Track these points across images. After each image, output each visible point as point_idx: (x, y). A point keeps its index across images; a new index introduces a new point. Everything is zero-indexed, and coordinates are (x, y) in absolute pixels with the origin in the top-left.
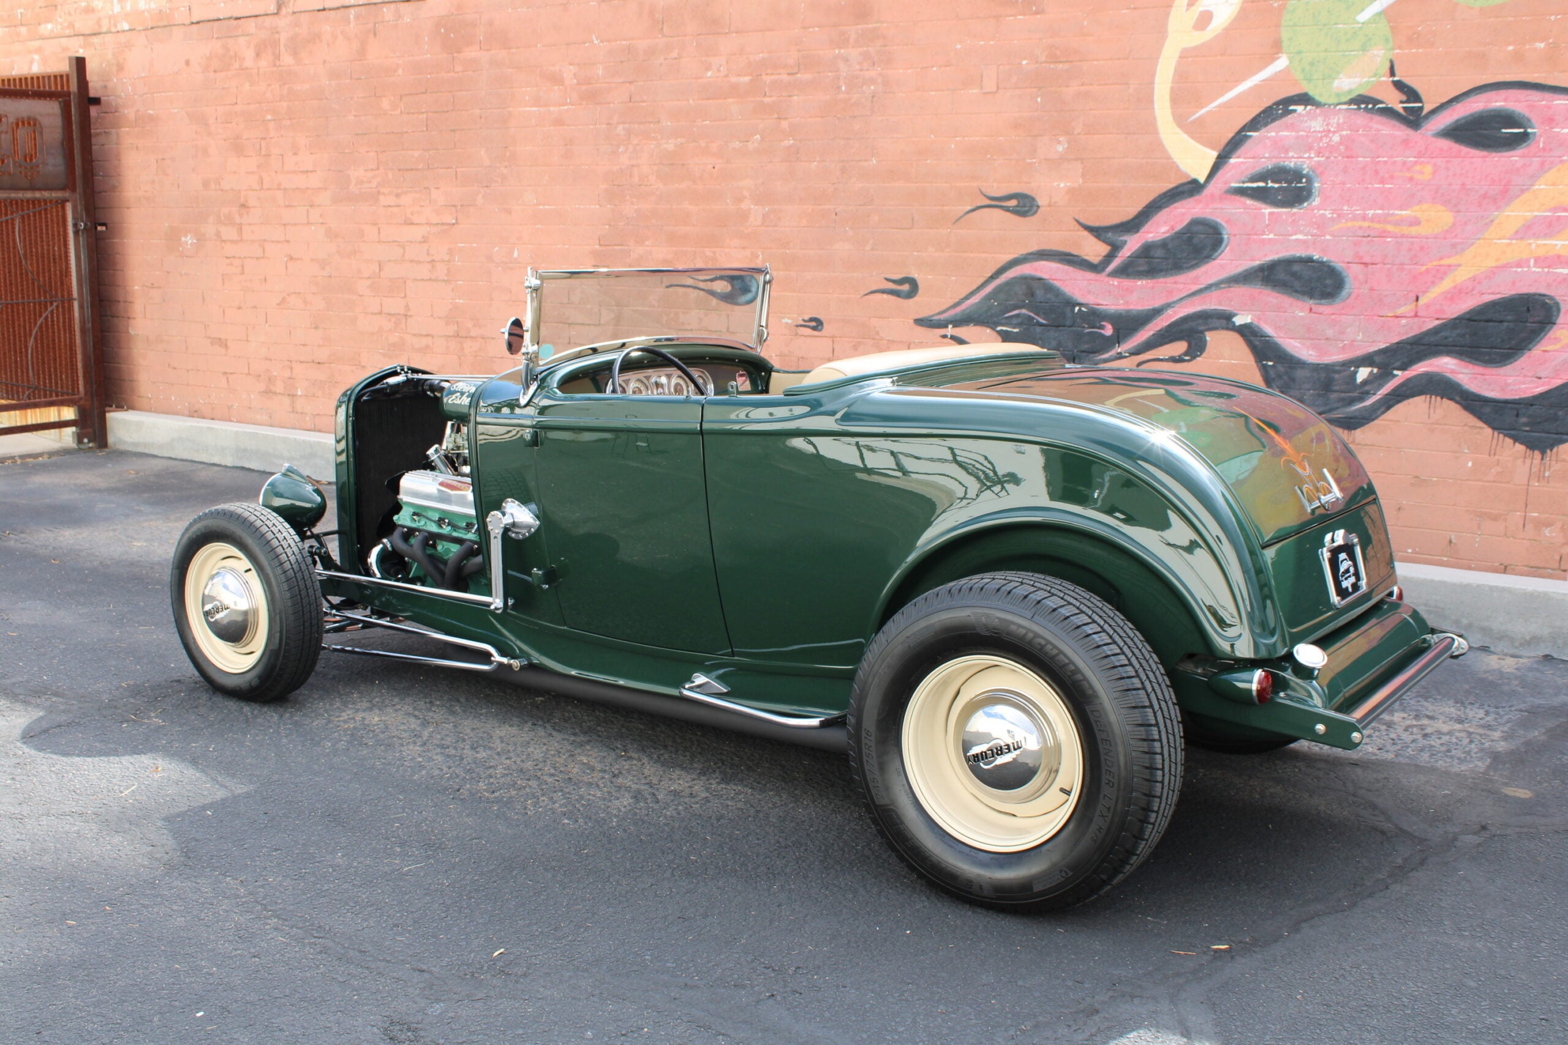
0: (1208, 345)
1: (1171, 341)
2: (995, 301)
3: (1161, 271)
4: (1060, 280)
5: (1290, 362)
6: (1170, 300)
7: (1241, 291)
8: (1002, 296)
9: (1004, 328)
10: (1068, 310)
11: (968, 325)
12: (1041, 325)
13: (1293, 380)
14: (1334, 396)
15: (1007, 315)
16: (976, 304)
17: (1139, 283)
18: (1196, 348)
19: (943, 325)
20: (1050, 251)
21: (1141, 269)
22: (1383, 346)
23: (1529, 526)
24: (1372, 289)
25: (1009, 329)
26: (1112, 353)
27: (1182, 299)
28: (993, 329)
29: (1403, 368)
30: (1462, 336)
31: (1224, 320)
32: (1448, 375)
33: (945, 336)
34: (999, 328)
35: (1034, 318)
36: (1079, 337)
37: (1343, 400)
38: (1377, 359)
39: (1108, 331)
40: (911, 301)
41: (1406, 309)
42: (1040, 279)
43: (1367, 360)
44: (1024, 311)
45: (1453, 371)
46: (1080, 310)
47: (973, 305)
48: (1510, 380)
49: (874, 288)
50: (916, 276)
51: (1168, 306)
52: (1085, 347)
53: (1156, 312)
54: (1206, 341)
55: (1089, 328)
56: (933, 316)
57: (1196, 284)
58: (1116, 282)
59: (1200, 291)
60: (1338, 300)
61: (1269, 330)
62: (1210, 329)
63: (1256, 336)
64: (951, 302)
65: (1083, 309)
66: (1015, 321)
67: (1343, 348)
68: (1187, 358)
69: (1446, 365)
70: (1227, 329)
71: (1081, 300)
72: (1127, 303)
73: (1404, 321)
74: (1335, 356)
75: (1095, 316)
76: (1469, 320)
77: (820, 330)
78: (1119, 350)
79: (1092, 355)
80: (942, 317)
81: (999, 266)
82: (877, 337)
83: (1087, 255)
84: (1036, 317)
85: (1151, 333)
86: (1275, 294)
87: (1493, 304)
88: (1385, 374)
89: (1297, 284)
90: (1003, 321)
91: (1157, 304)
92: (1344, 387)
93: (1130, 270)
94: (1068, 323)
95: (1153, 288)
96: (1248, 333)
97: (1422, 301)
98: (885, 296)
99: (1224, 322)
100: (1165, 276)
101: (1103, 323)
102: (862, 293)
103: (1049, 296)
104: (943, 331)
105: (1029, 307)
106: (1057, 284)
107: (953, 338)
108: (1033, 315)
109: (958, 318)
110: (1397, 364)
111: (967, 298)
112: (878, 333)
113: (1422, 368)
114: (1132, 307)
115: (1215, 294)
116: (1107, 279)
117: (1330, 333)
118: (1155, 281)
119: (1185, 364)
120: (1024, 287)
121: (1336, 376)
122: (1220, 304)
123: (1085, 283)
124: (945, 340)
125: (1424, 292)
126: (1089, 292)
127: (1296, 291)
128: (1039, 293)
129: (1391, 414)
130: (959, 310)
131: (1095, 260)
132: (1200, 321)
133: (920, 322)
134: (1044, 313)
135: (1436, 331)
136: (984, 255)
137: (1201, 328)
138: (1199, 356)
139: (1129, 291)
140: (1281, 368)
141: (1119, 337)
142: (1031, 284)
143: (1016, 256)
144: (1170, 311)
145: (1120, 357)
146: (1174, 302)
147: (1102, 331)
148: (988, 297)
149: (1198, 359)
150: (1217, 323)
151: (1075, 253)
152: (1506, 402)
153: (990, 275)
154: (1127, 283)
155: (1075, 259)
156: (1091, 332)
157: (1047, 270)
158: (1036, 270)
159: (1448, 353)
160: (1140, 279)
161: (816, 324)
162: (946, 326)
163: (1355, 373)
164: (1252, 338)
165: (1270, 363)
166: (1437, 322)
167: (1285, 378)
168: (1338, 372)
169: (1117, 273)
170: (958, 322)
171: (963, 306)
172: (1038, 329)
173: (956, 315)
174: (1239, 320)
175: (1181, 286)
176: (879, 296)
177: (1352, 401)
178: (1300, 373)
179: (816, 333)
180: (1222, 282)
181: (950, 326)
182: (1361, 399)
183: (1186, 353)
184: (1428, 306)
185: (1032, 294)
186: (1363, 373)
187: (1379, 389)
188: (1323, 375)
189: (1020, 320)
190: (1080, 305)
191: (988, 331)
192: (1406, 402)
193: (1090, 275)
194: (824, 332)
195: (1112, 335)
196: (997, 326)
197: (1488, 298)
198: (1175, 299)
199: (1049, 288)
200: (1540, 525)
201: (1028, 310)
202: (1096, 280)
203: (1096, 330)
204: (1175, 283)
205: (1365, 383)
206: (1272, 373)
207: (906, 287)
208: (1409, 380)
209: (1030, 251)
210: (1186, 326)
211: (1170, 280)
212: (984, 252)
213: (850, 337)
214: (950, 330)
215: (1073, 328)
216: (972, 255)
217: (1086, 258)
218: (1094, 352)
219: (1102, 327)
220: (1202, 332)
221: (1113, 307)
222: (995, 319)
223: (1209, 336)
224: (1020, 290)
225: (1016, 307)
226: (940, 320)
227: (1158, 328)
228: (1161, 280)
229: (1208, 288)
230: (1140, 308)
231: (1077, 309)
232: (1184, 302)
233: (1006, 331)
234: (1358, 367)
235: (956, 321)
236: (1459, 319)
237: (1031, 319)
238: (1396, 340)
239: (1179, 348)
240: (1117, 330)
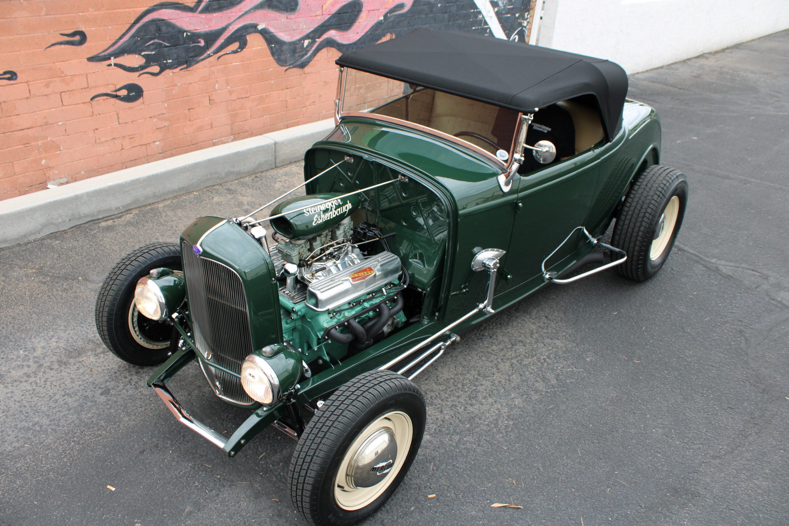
0: (248, 41)
1: (232, 43)
2: (138, 37)
3: (224, 7)
4: (174, 19)
5: (280, 43)
6: (229, 22)
7: (260, 13)
8: (142, 34)
9: (146, 53)
10: (180, 36)
11: (124, 55)
12: (166, 47)
13: (282, 51)
14: (297, 55)
15: (146, 45)
16: (127, 41)
17: (215, 15)
18: (243, 45)
19: (107, 58)
20: (166, 3)
21: (216, 7)
22: (312, 29)
23: (356, 90)
24: (308, 5)
25: (149, 53)
26: (205, 55)
27: (235, 20)
28: (139, 54)
29: (319, 38)
30: (336, 21)
31: (252, 28)
32: (333, 38)
33: (110, 65)
34: (143, 54)
35: (162, 44)
36: (188, 50)
37: (300, 56)
38: (311, 36)
39: (202, 44)
40: (84, 46)
41: (319, 12)
42: (163, 20)
43: (307, 37)
44: (156, 41)
45: (334, 36)
46: (187, 34)
47: (125, 42)
48: (350, 36)
49: (54, 42)
50: (83, 29)
51: (229, 25)
52: (192, 54)
53: (224, 29)
54: (247, 40)
55: (193, 43)
56: (100, 54)
57: (240, 12)
58: (203, 16)
59: (243, 15)
60: (296, 12)
61: (272, 30)
62: (248, 34)
63: (267, 33)
64: (111, 43)
65: (189, 34)
66: (152, 47)
67: (299, 33)
68: (239, 50)
69: (332, 34)
70: (255, 32)
71: (186, 28)
72: (210, 27)
73: (319, 18)
74: (297, 37)
75: (194, 37)
76: (339, 13)
77: (16, 79)
78: (208, 53)
79: (195, 58)
80: (106, 53)
81: (138, 15)
82: (63, 75)
83: (187, 3)
84: (163, 43)
85: (223, 41)
86: (273, 12)
87: (345, 6)
88: (314, 42)
89: (281, 6)
90: (145, 49)
91: (223, 25)
92: (300, 50)
93: (210, 8)
94: (181, 43)
95: (221, 17)
96: (264, 33)
97: (324, 8)
98: (63, 46)
99: (253, 29)
100: (226, 10)
101: (199, 40)
102: (45, 47)
103: (170, 29)
104: (108, 62)
105: (159, 38)
106: (173, 21)
107: (116, 65)
108: (161, 42)
109: (117, 52)
110: (317, 36)
111: (120, 38)
112: (63, 72)
113: (325, 36)
114: (212, 29)
115: (249, 16)
116: (199, 15)
117: (294, 27)
118: (222, 13)
119: (239, 53)
120: (154, 26)
121: (297, 46)
122: (252, 20)
123: (188, 19)
124: (110, 67)
125: (325, 4)
126: (191, 24)
127: (281, 10)
128: (164, 29)
129: (316, 58)
130: (116, 47)
131: (192, 5)
132: (244, 31)
133: (91, 59)
134: (168, 40)
135: (329, 20)
136: (127, 10)
137: (244, 34)
138: (244, 48)
139: (210, 20)
140: (277, 47)
141: (208, 46)
142: (158, 24)
143: (147, 8)
144: (231, 28)
145: (209, 56)
146: (232, 23)
147: (199, 44)
148: (133, 36)
149: (245, 50)
150: (251, 30)
151: (181, 2)
152: (350, 45)
153: (133, 22)
154: (209, 16)
155: (181, 6)
156: (194, 46)
157: (166, 14)
158: (160, 15)
159: (333, 29)
160: (215, 13)
161: (12, 76)
162: (110, 59)
163: (303, 43)
164: (266, 35)
165: (273, 45)
166: (329, 16)
167: (279, 51)
168: (298, 44)
169: (202, 12)
170: (117, 54)
171: (119, 44)
172: (166, 49)
173: (115, 50)
174: (260, 27)
175: (234, 14)
176: (58, 47)
177: (303, 56)
178: (285, 48)
179: (12, 82)
180: (251, 9)
181: (112, 58)
182: (306, 54)
183: (239, 48)
184: (326, 9)
185: (159, 29)
186: (306, 42)
187: (311, 48)
188: (293, 46)
189: (155, 46)
190: (186, 31)
191: (137, 56)
192: (320, 52)
193: (190, 14)
194: (19, 80)
195: (204, 46)
196: (141, 53)
197: (344, 4)
198: (232, 21)
199: (169, 25)
200: (360, 88)
201: (159, 40)
202: (193, 17)
203: (196, 44)
204: (232, 12)
205: (307, 46)
206: (274, 50)
207: (77, 38)
208: (321, 42)
209: (155, 4)
210: (238, 34)
211: (229, 11)
212: (128, 8)
213: (42, 79)
214: (113, 61)
215: (185, 46)
216: (120, 11)
217: (186, 4)
218: (196, 56)
219: (199, 42)
220: (245, 36)
221: (203, 30)
222: (140, 48)
223: (248, 37)
224: (152, 28)
225: (151, 39)
226: (105, 55)
227: (226, 37)
228: (225, 12)
229: (246, 13)
230: (216, 28)
231: (185, 34)
232: (236, 22)
233: (148, 55)
234: (304, 40)
235: (116, 54)
236: (335, 13)
237: (161, 44)
238: (316, 26)
239: (235, 46)
240: (206, 42)
